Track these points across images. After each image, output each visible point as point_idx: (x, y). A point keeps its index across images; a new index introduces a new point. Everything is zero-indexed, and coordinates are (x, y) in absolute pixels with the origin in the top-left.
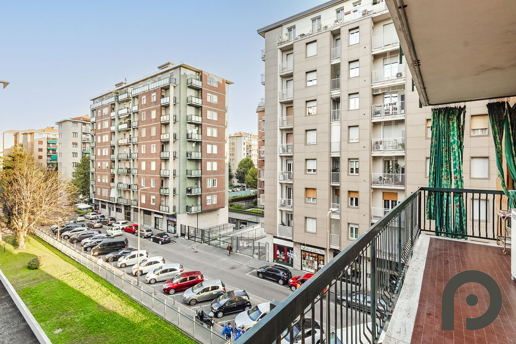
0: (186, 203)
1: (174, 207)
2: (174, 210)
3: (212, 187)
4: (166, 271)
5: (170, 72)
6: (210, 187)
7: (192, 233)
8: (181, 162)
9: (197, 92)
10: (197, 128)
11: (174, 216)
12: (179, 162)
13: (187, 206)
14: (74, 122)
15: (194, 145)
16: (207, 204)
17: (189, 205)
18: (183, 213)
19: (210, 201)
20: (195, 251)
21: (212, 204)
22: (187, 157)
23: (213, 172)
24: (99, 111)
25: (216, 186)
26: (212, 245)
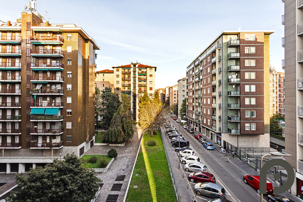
0: (227, 126)
1: (220, 128)
2: (220, 130)
3: (250, 117)
4: (194, 166)
5: (218, 41)
6: (249, 117)
7: (230, 148)
8: (224, 98)
9: (237, 48)
10: (237, 74)
11: (220, 134)
12: (222, 99)
13: (229, 129)
14: (183, 80)
15: (234, 86)
16: (246, 130)
17: (230, 128)
18: (226, 133)
19: (249, 128)
20: (227, 160)
21: (250, 130)
22: (228, 95)
23: (250, 106)
24: (189, 73)
25: (255, 117)
26: (242, 160)
